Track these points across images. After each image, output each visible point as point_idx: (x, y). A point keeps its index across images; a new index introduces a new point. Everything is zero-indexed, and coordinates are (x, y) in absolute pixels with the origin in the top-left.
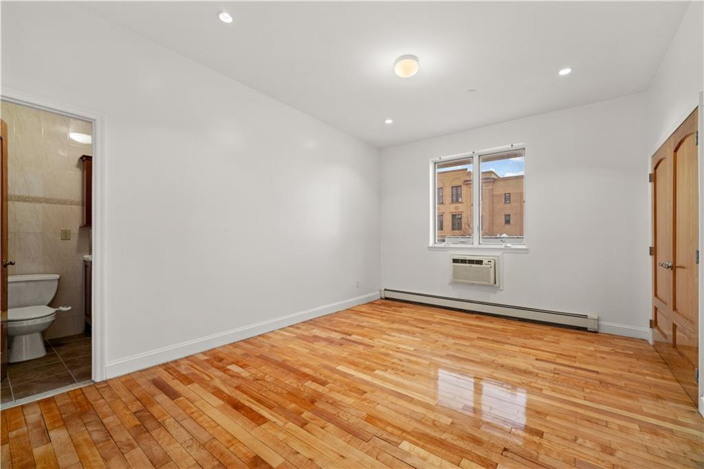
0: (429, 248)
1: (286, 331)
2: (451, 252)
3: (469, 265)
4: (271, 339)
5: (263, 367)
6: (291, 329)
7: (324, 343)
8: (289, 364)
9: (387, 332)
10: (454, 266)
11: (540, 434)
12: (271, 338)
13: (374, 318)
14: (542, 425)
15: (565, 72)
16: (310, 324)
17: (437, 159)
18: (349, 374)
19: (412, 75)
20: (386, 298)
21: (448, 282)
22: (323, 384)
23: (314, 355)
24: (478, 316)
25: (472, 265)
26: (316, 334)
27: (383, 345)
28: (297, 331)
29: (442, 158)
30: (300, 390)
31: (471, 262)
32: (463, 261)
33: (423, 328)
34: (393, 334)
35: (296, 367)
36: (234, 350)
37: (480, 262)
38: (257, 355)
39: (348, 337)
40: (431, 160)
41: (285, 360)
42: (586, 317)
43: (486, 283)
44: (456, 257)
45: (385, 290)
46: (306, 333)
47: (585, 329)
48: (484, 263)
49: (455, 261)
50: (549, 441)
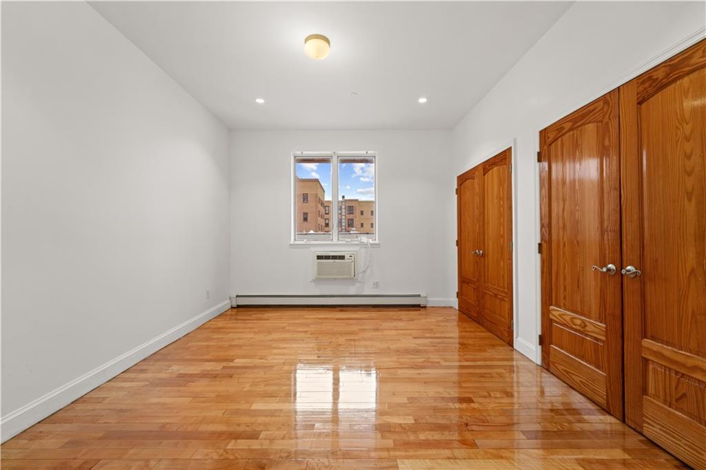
0: (291, 245)
1: (125, 380)
2: (313, 249)
3: (333, 261)
4: (107, 401)
5: (132, 451)
6: (132, 375)
7: (204, 382)
8: (174, 429)
9: (274, 346)
10: (318, 263)
11: (470, 400)
12: (104, 398)
13: (243, 332)
14: (465, 392)
15: (423, 100)
16: (158, 360)
17: (298, 153)
18: (276, 410)
19: (322, 58)
20: (238, 306)
21: (311, 280)
22: (254, 436)
23: (204, 402)
24: (341, 308)
25: (336, 261)
26: (181, 372)
27: (283, 361)
28: (143, 376)
29: (304, 152)
30: (227, 459)
31: (334, 257)
32: (327, 257)
33: (306, 332)
34: (281, 346)
35: (190, 429)
36: (35, 445)
37: (342, 257)
38: (100, 435)
39: (231, 364)
40: (292, 153)
41: (164, 425)
42: (419, 296)
43: (348, 277)
44: (320, 254)
45: (237, 296)
46: (163, 375)
47: (419, 306)
48: (346, 258)
49: (319, 257)
50: (480, 404)
